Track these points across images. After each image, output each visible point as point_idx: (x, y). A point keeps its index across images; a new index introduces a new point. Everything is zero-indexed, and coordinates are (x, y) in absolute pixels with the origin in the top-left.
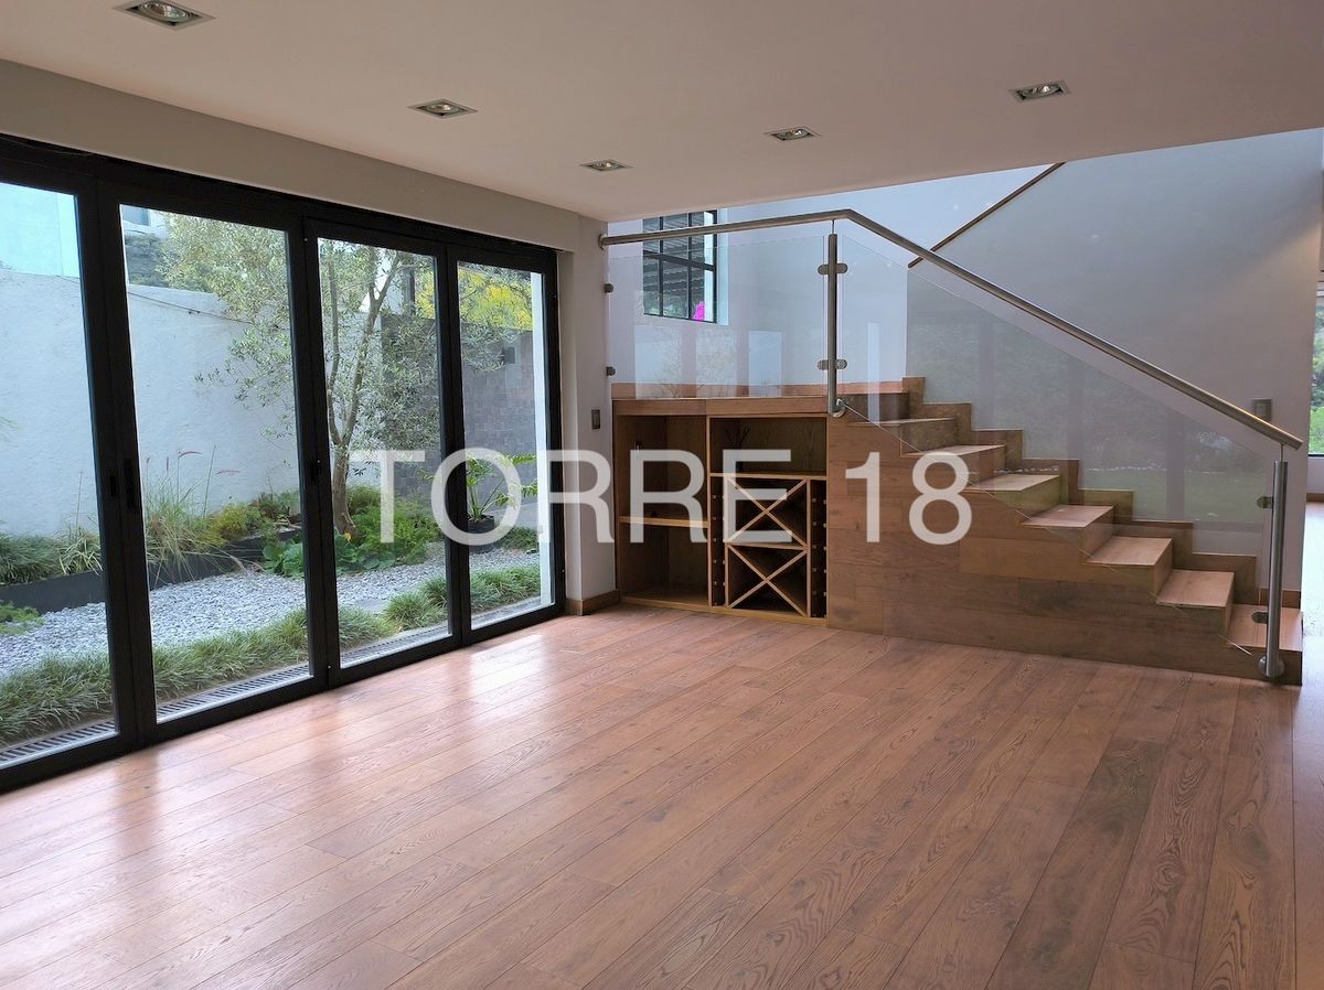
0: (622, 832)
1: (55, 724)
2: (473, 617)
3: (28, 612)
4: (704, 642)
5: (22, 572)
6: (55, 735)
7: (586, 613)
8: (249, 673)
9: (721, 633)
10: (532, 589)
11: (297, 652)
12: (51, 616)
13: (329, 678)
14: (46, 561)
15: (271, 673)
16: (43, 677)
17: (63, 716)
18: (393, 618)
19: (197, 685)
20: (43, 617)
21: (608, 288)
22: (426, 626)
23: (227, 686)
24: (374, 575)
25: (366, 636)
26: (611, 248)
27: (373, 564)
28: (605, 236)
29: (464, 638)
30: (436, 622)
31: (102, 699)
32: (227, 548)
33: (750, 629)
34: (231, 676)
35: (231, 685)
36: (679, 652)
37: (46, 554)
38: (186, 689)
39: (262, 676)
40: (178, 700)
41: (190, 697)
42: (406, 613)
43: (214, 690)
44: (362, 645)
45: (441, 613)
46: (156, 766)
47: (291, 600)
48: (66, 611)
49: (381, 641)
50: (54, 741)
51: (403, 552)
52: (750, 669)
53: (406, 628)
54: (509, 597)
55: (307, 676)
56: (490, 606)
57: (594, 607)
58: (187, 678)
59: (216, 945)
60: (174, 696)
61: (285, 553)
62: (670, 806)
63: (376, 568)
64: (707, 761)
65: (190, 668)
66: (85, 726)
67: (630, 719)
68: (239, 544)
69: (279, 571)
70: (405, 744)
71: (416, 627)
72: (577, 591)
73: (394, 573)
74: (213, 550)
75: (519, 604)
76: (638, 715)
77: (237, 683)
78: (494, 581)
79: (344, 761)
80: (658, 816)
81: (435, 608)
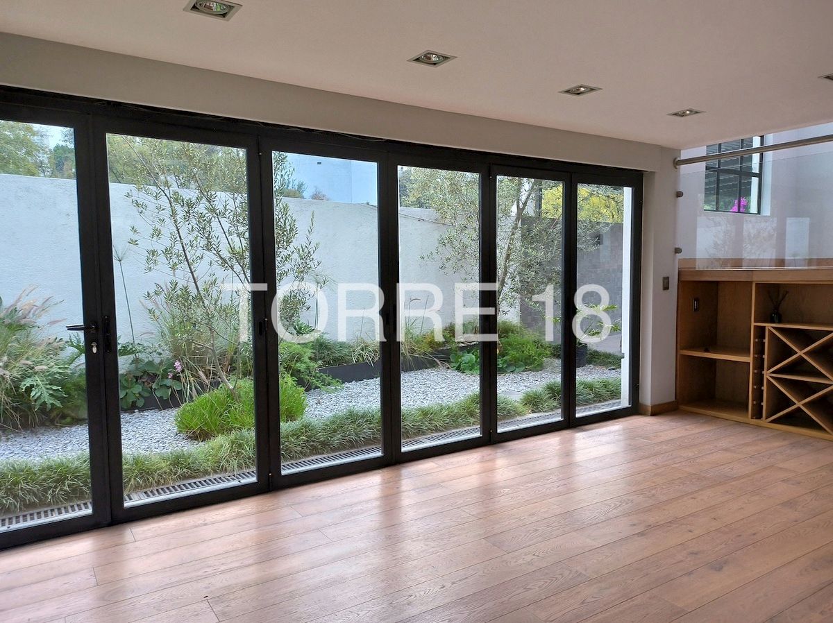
0: (690, 573)
1: (352, 445)
2: (577, 408)
3: (338, 381)
4: (747, 445)
5: (336, 360)
6: (353, 451)
7: (653, 414)
8: (447, 429)
9: (760, 440)
10: (615, 394)
11: (472, 420)
12: (347, 385)
13: (490, 439)
14: (346, 355)
15: (457, 430)
16: (347, 418)
17: (356, 441)
18: (526, 404)
19: (420, 432)
20: (344, 385)
21: (679, 194)
22: (546, 411)
23: (435, 435)
24: (512, 376)
25: (511, 414)
26: (683, 167)
27: (512, 369)
28: (679, 159)
29: (571, 423)
30: (552, 410)
31: (374, 434)
32: (432, 353)
33: (784, 440)
34: (437, 430)
35: (436, 434)
36: (726, 450)
37: (346, 351)
38: (414, 434)
39: (453, 431)
40: (410, 440)
41: (416, 438)
42: (533, 402)
43: (428, 436)
44: (508, 419)
45: (555, 404)
46: (401, 476)
47: (466, 387)
48: (354, 382)
49: (519, 418)
50: (352, 454)
51: (530, 363)
52: (786, 470)
53: (533, 412)
54: (599, 398)
55: (478, 435)
56: (587, 402)
57: (659, 411)
58: (415, 427)
59: (437, 589)
60: (408, 437)
61: (463, 358)
62: (726, 562)
63: (513, 372)
64: (754, 534)
65: (417, 422)
66: (367, 448)
67: (692, 493)
68: (438, 351)
69: (458, 369)
70: (537, 486)
71: (539, 412)
72: (647, 398)
73: (524, 375)
74: (425, 354)
75: (606, 403)
76: (696, 492)
77: (440, 434)
78: (590, 387)
79: (502, 491)
80: (718, 567)
81: (551, 401)
